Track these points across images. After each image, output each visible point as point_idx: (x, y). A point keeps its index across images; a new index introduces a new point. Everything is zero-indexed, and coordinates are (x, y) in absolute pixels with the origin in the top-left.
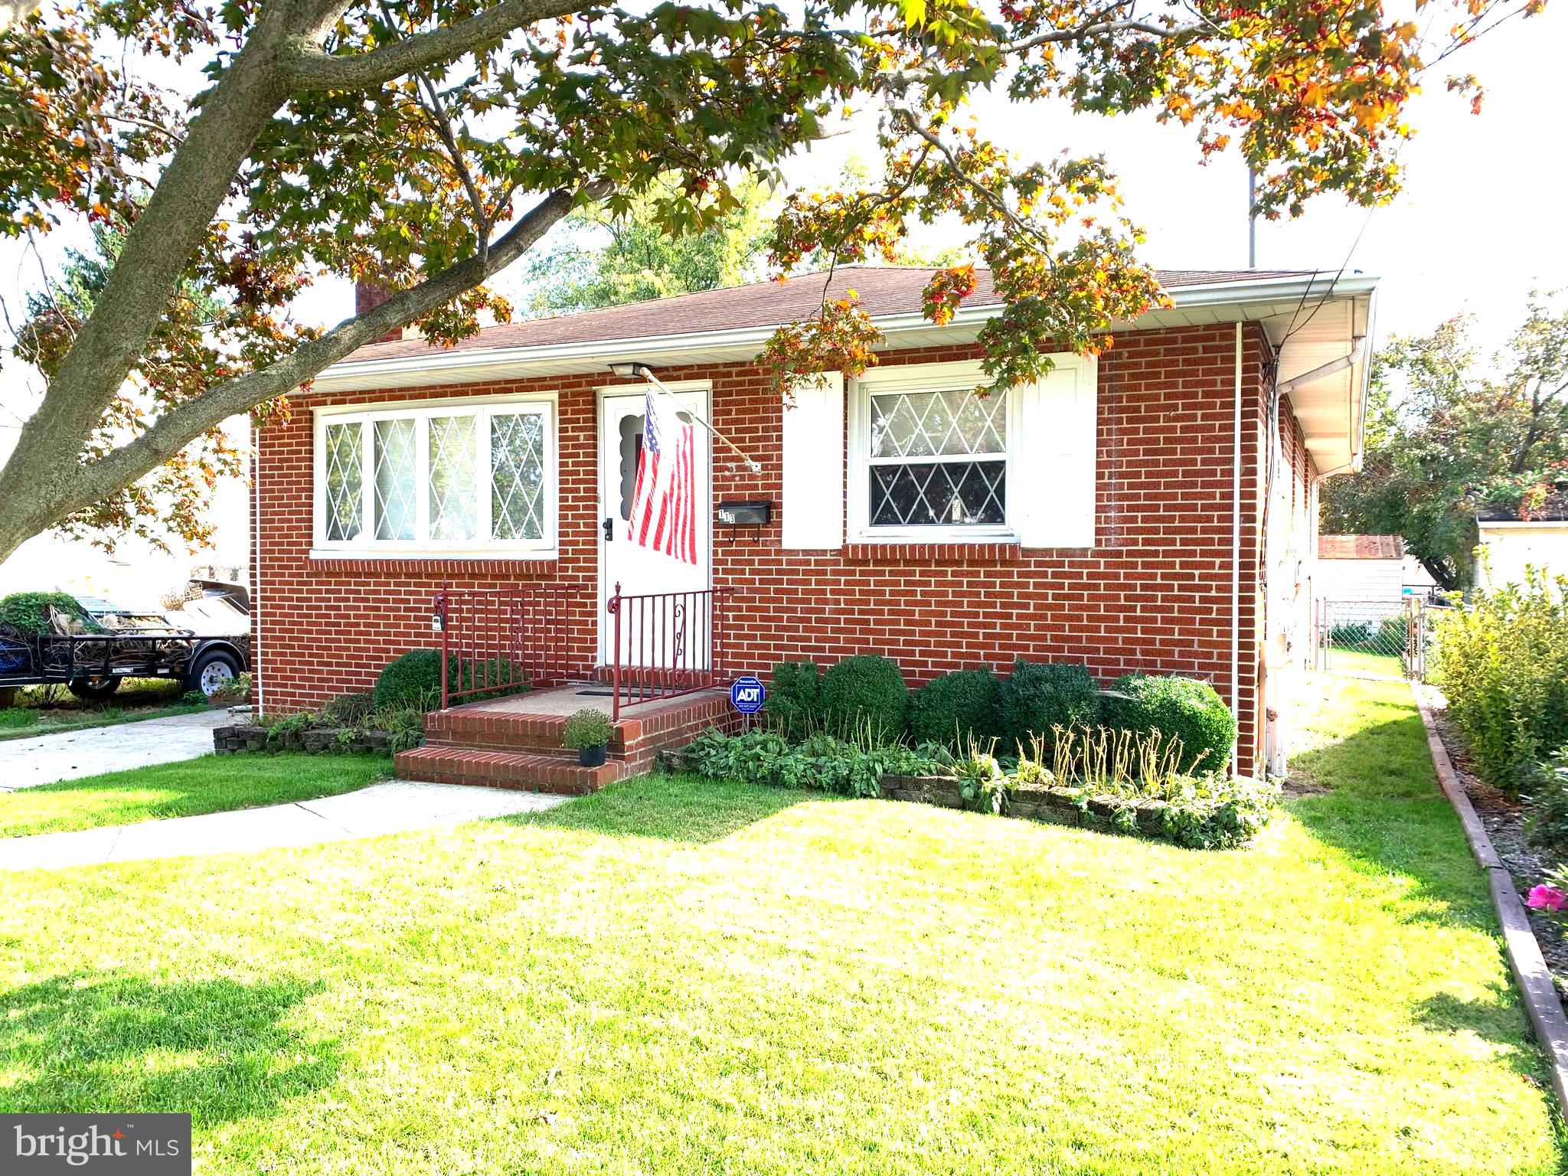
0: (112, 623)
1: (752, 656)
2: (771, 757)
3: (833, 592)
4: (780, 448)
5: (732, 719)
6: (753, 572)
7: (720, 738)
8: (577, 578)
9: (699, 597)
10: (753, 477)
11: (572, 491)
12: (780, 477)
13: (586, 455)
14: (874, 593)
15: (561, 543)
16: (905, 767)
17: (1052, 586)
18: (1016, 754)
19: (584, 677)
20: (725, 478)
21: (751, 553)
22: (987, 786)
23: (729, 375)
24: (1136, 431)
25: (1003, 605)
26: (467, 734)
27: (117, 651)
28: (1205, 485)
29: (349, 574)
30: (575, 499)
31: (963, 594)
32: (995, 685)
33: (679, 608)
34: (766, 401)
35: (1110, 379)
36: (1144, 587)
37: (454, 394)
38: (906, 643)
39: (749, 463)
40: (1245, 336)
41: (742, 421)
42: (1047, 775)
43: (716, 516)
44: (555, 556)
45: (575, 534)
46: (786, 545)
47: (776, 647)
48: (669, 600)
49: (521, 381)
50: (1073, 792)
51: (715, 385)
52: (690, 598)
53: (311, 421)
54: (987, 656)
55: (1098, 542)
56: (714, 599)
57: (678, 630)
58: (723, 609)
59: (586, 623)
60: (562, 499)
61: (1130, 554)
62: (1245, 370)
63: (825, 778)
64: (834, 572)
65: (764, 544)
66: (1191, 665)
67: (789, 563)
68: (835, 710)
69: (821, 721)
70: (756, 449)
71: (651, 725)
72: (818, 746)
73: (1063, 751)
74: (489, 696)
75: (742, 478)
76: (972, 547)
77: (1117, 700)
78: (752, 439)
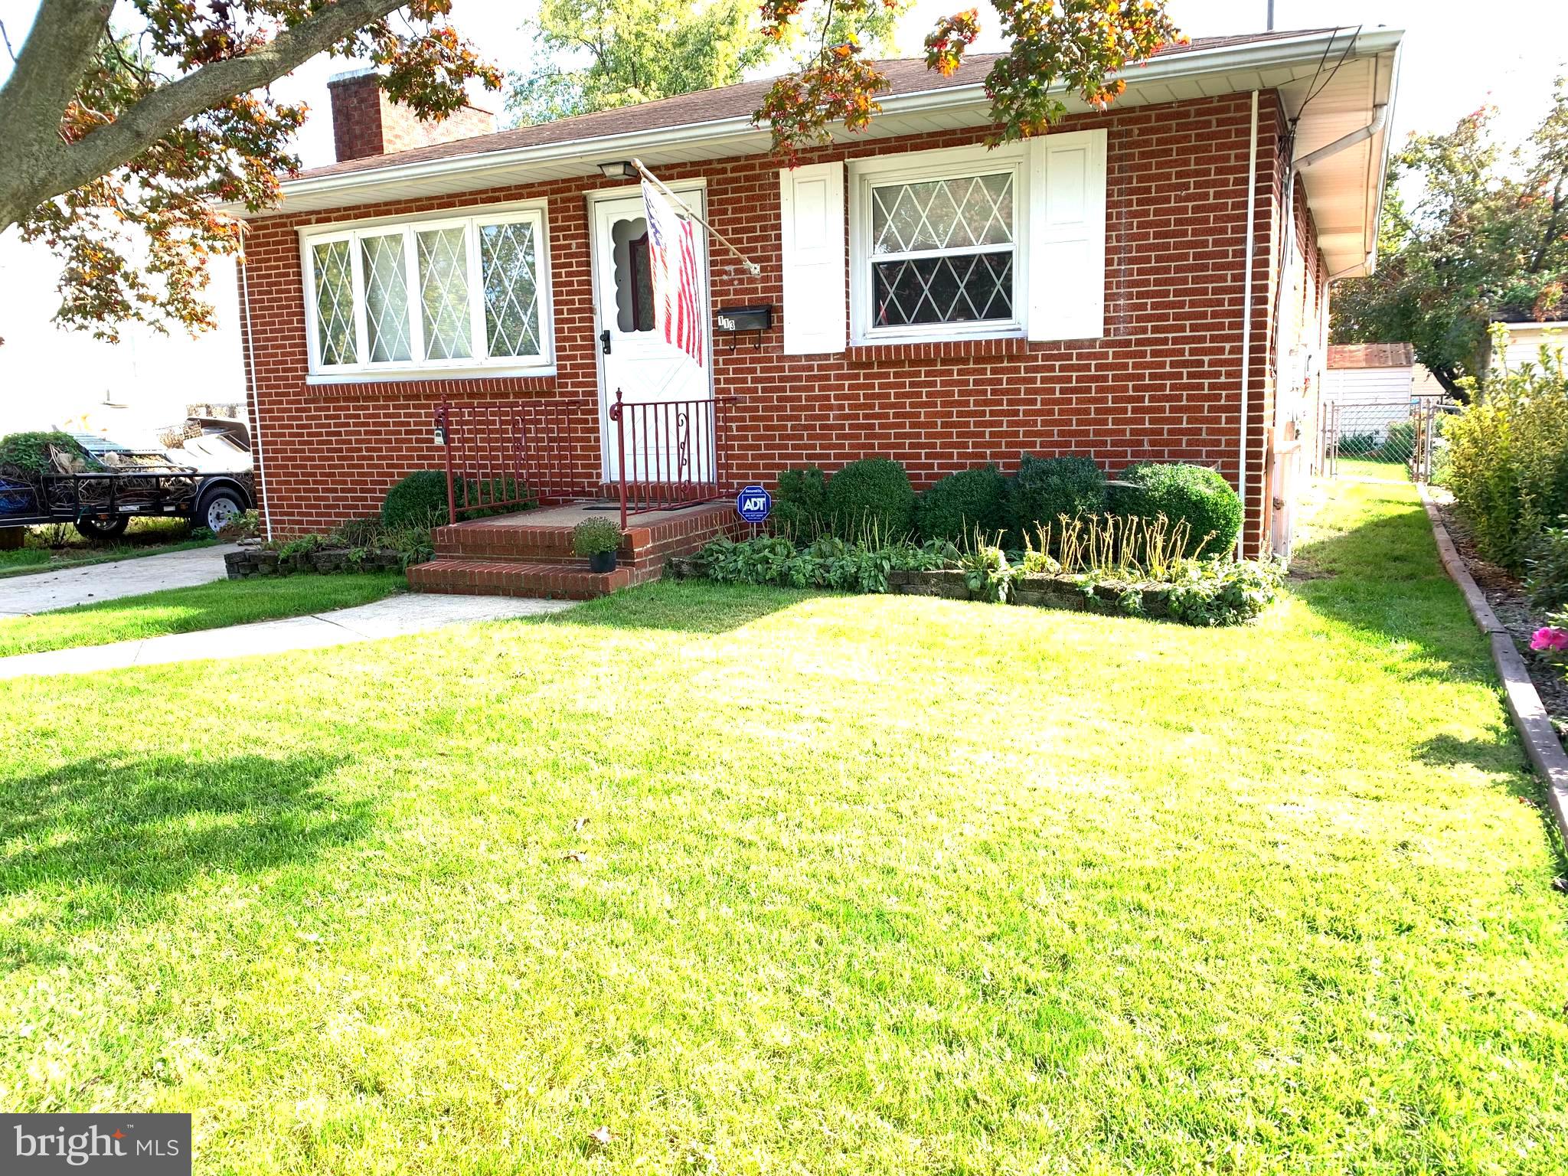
0: (113, 461)
1: (757, 466)
2: (779, 559)
3: (837, 397)
4: (779, 247)
5: (739, 527)
6: (755, 380)
7: (728, 544)
8: (576, 394)
9: (702, 406)
10: (752, 280)
11: (566, 303)
12: (780, 278)
13: (579, 264)
14: (879, 396)
15: (559, 358)
16: (912, 563)
17: (1059, 380)
18: (1023, 548)
19: (590, 494)
20: (723, 283)
21: (753, 360)
22: (994, 577)
23: (724, 171)
24: (1146, 213)
25: (1010, 402)
26: (477, 548)
27: (121, 489)
28: (1216, 267)
29: (347, 399)
30: (570, 311)
31: (970, 393)
32: (1002, 482)
33: (682, 417)
34: (763, 197)
35: (1120, 158)
36: (1152, 376)
37: (441, 206)
38: (912, 446)
39: (748, 264)
40: (1261, 106)
41: (739, 221)
42: (1053, 565)
43: (715, 323)
44: (553, 371)
45: (573, 348)
46: (788, 351)
47: (781, 456)
48: (671, 408)
49: (509, 188)
50: (1079, 578)
51: (709, 183)
52: (692, 406)
53: (297, 241)
54: (994, 455)
55: (1107, 332)
56: (717, 410)
57: (682, 439)
58: (726, 419)
59: (588, 440)
60: (557, 312)
61: (1139, 342)
62: (1260, 143)
63: (833, 576)
64: (838, 377)
65: (766, 350)
66: (1198, 454)
67: (791, 369)
68: (842, 513)
69: (828, 525)
70: (754, 250)
71: (658, 532)
72: (826, 548)
73: (1070, 539)
74: (496, 512)
75: (741, 282)
76: (978, 343)
77: (1124, 489)
78: (749, 240)
